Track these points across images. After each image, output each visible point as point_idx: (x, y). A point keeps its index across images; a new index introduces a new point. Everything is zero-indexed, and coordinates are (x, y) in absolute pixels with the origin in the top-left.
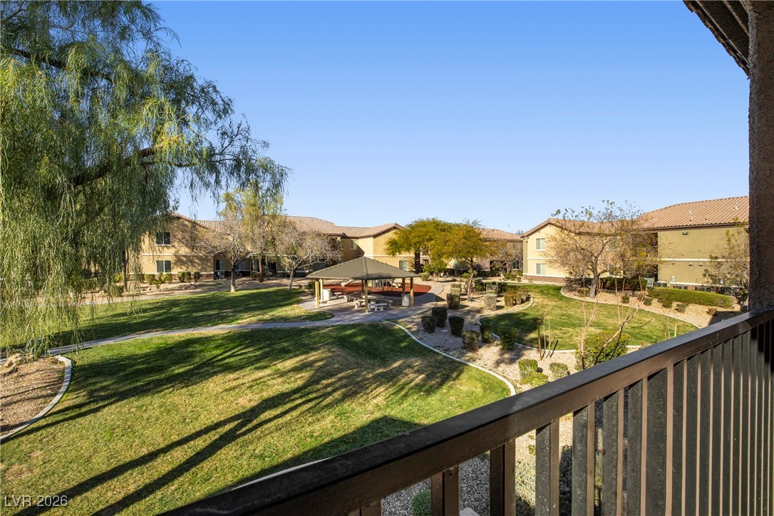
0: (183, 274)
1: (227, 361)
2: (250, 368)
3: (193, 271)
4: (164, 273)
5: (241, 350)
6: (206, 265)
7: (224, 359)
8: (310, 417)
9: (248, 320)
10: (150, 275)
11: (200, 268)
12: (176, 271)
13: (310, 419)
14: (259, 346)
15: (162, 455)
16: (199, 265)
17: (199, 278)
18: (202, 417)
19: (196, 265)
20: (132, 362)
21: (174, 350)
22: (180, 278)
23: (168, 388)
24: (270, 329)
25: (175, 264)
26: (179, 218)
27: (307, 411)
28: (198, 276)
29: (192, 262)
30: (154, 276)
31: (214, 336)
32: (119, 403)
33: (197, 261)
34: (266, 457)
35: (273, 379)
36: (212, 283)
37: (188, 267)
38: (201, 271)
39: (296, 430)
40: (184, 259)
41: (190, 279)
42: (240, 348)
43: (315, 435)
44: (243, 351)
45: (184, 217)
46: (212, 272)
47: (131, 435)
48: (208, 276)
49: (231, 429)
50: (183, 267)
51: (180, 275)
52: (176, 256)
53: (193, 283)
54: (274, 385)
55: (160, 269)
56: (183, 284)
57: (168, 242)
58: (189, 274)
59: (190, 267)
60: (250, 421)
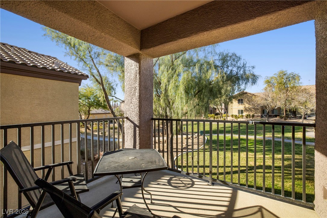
0: (247, 115)
1: (252, 148)
2: (260, 153)
3: (251, 114)
4: (240, 115)
5: (259, 146)
6: (257, 111)
7: (251, 147)
8: (279, 179)
9: (269, 135)
10: (235, 115)
11: (254, 112)
12: (245, 114)
13: (279, 180)
14: (268, 147)
15: (221, 168)
16: (254, 111)
17: (254, 117)
18: (235, 163)
19: (252, 111)
20: (221, 141)
21: (235, 141)
22: (246, 117)
23: (228, 151)
24: (278, 141)
25: (244, 111)
26: (246, 93)
27: (279, 176)
28: (253, 116)
29: (251, 111)
30: (236, 115)
31: (250, 139)
32: (215, 151)
33: (253, 110)
34: (252, 183)
35: (268, 160)
36: (259, 119)
37: (249, 112)
38: (255, 114)
39: (269, 180)
40: (248, 109)
41: (250, 117)
42: (259, 145)
43: (278, 186)
44: (260, 147)
45: (248, 92)
46: (260, 115)
47: (215, 160)
48: (258, 116)
49: (243, 170)
50: (247, 112)
51: (246, 115)
52: (245, 108)
53: (251, 119)
54: (268, 162)
55: (239, 113)
56: (247, 119)
57: (242, 103)
58: (250, 115)
59: (250, 112)
60: (251, 170)
